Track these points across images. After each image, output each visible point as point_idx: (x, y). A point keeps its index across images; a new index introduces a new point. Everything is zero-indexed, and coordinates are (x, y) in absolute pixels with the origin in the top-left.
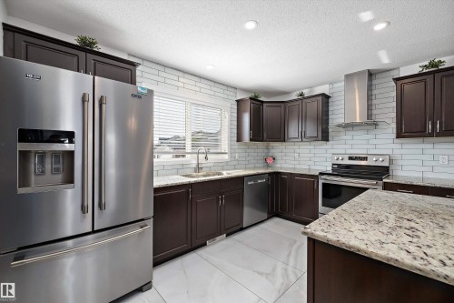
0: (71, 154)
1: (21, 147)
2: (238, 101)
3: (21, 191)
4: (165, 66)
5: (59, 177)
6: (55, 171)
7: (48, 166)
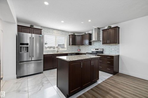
0: (28, 47)
1: (20, 46)
2: (69, 35)
3: (20, 53)
4: (54, 29)
5: (26, 51)
6: (26, 50)
7: (24, 49)
